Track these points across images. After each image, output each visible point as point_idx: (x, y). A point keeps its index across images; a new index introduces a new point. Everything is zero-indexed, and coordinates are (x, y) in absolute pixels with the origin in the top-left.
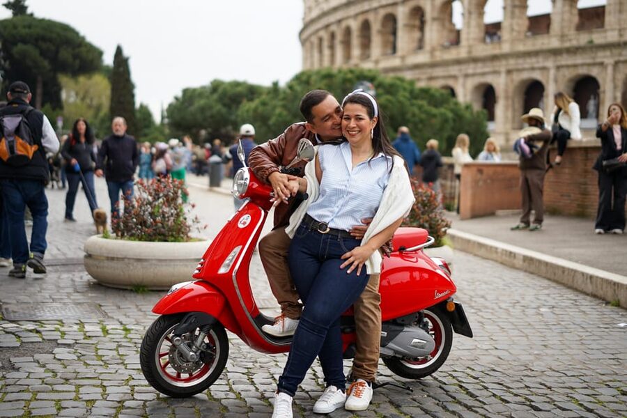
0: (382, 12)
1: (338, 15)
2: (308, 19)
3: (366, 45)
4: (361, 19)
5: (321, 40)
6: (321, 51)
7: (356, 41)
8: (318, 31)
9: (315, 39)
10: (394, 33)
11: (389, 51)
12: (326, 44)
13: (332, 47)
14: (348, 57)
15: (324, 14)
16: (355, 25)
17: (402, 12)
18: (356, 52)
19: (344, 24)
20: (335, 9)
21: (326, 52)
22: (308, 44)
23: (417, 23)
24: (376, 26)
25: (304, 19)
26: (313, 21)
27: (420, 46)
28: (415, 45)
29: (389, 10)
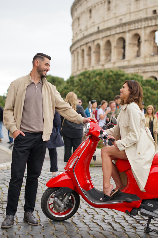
0: (117, 37)
1: (93, 38)
2: (76, 40)
3: (109, 53)
4: (105, 40)
5: (83, 51)
6: (83, 57)
7: (102, 52)
8: (81, 46)
9: (80, 51)
10: (124, 48)
11: (121, 57)
12: (86, 53)
13: (89, 55)
14: (98, 60)
15: (85, 37)
16: (102, 43)
17: (128, 37)
18: (103, 58)
19: (96, 43)
20: (91, 35)
21: (86, 57)
22: (75, 53)
23: (136, 42)
24: (114, 44)
25: (73, 40)
26: (78, 41)
27: (138, 55)
28: (136, 54)
29: (121, 35)
